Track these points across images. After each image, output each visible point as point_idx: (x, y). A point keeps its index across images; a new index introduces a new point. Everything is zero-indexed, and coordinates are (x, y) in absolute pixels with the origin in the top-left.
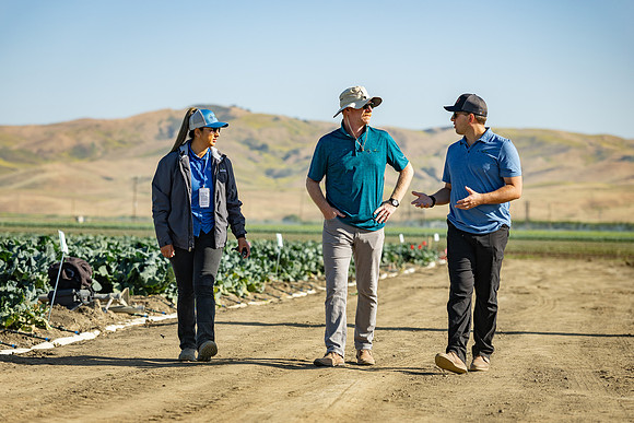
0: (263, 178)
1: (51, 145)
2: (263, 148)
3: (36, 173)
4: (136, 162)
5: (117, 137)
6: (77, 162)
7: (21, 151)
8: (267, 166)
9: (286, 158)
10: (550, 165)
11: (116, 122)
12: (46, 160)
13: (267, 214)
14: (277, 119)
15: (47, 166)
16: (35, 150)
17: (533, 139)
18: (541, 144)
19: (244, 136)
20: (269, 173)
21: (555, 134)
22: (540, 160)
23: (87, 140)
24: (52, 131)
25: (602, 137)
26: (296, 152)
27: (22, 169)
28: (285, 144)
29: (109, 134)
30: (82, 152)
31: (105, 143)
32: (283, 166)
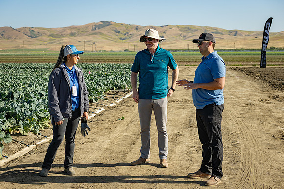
0: (119, 40)
1: (64, 33)
2: (119, 32)
3: (61, 40)
4: (86, 37)
5: (81, 30)
6: (71, 37)
7: (57, 34)
8: (120, 37)
9: (125, 34)
10: (193, 35)
11: (81, 26)
12: (63, 37)
13: (120, 49)
14: (122, 24)
15: (64, 38)
16: (60, 34)
17: (188, 28)
18: (191, 29)
19: (114, 29)
20: (121, 38)
21: (194, 26)
22: (190, 33)
23: (73, 31)
24: (64, 29)
25: (206, 27)
26: (128, 33)
27: (57, 39)
28: (125, 31)
29: (79, 30)
30: (72, 34)
31: (78, 32)
32: (124, 37)
